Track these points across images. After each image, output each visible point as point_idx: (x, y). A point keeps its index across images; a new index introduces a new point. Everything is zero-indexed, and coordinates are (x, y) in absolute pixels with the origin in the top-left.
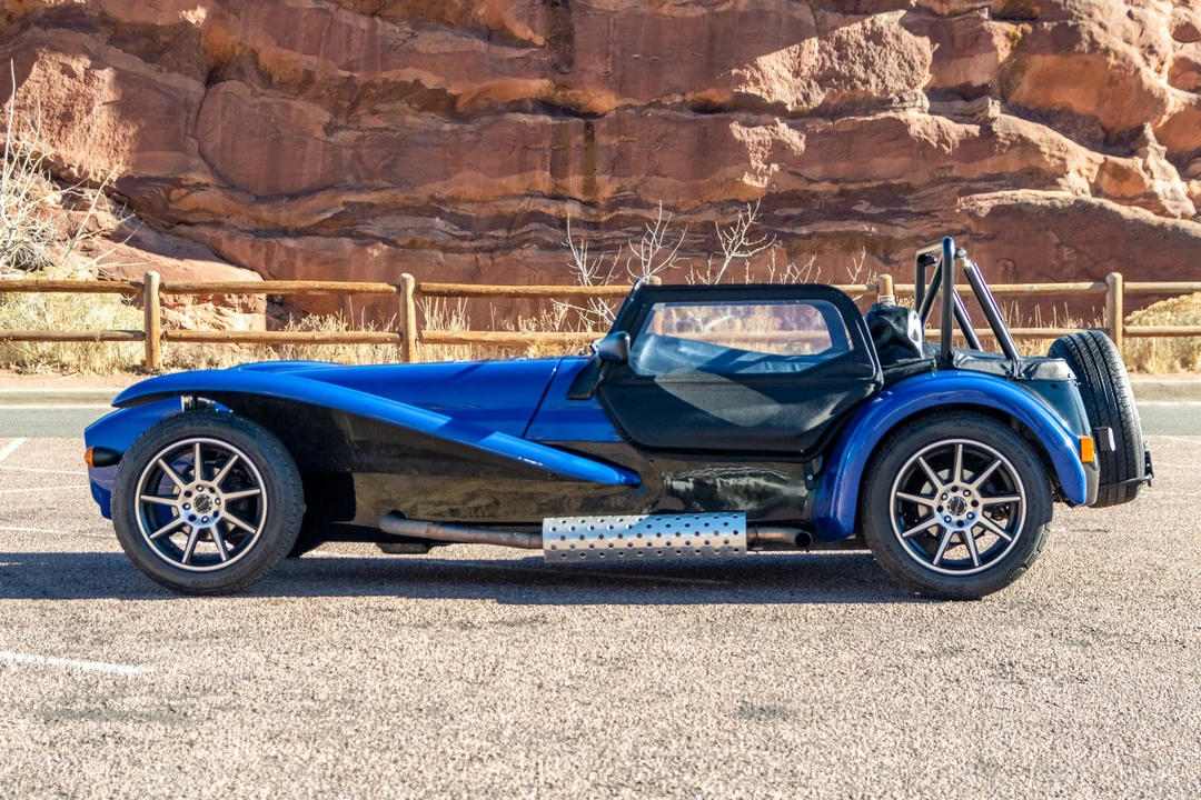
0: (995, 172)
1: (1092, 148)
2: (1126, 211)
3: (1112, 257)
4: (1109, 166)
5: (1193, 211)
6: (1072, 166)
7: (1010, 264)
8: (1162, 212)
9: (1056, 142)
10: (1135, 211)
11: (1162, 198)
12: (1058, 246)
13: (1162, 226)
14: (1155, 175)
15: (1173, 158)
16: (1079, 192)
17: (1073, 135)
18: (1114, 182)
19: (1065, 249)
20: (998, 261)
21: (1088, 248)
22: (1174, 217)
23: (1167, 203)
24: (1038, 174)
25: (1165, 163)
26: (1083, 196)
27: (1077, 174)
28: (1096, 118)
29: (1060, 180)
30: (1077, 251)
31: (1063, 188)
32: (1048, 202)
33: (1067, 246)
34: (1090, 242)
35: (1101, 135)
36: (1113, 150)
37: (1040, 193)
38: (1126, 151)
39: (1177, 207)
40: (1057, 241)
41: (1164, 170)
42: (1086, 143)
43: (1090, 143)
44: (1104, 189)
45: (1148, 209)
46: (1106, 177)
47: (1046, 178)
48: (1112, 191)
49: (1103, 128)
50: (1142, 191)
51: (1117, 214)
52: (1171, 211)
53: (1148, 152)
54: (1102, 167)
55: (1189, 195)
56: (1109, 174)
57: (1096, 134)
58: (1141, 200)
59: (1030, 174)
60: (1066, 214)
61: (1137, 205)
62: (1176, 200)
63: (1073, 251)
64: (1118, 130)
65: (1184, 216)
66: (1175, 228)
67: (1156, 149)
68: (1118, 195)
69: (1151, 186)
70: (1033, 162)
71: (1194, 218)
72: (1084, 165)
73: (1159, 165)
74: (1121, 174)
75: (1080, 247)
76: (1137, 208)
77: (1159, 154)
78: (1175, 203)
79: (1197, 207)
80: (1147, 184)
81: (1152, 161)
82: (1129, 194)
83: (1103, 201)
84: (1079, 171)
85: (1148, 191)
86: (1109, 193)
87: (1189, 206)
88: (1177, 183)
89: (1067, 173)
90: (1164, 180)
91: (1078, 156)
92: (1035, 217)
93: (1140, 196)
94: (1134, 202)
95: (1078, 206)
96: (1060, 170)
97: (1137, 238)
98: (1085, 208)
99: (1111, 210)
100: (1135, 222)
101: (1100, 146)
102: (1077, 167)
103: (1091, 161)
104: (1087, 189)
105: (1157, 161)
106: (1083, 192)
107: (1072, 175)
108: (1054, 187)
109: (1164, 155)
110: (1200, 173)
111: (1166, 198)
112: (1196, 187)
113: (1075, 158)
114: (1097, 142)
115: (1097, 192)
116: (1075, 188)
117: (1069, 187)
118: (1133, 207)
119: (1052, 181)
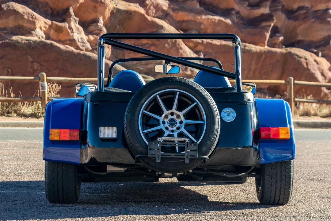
0: (3, 27)
1: (46, 17)
2: (62, 47)
3: (57, 68)
4: (54, 26)
5: (90, 48)
6: (38, 25)
7: (10, 70)
8: (78, 48)
9: (31, 14)
10: (67, 47)
11: (77, 42)
12: (32, 62)
13: (79, 54)
14: (74, 31)
15: (82, 24)
16: (41, 37)
17: (38, 11)
18: (56, 33)
19: (35, 64)
20: (4, 69)
21: (46, 64)
22: (83, 51)
23: (79, 44)
24: (23, 28)
25: (78, 26)
26: (43, 40)
27: (40, 29)
28: (48, 4)
29: (33, 32)
30: (41, 65)
31: (34, 35)
32: (27, 42)
33: (36, 62)
34: (46, 61)
35: (50, 11)
36: (55, 19)
37: (24, 37)
38: (61, 19)
39: (83, 46)
40: (31, 60)
41: (78, 29)
42: (43, 15)
43: (45, 15)
44: (51, 36)
45: (71, 46)
46: (52, 31)
47: (26, 31)
48: (55, 37)
49: (50, 9)
50: (68, 38)
51: (59, 48)
52: (81, 47)
53: (71, 20)
54: (51, 26)
55: (89, 41)
56: (53, 30)
57: (48, 11)
58: (68, 42)
59: (19, 28)
60: (36, 48)
61: (67, 44)
62: (83, 43)
63: (39, 65)
64: (57, 10)
65: (87, 50)
66: (84, 55)
67: (74, 19)
68: (58, 40)
69: (73, 36)
70: (21, 22)
71: (90, 51)
72: (43, 25)
73: (76, 26)
74: (59, 30)
75: (42, 63)
76: (67, 46)
77: (76, 21)
78: (82, 44)
79: (92, 46)
80: (70, 35)
81: (73, 25)
82: (63, 39)
83: (53, 42)
84: (41, 28)
85: (71, 38)
86: (54, 38)
87: (88, 46)
88: (83, 35)
89: (35, 28)
90: (78, 34)
91: (40, 21)
92: (21, 48)
93: (67, 40)
94: (65, 43)
95: (41, 44)
96: (32, 27)
97: (68, 60)
98: (44, 45)
99: (56, 46)
100: (66, 52)
101: (49, 17)
102: (40, 26)
103: (46, 23)
104: (44, 36)
105: (74, 24)
106: (42, 38)
107: (38, 30)
108: (30, 35)
109: (77, 22)
110: (93, 31)
111: (79, 41)
112: (92, 38)
113: (39, 22)
114: (48, 15)
115: (48, 38)
116: (39, 35)
117: (36, 35)
118: (65, 45)
119: (29, 32)
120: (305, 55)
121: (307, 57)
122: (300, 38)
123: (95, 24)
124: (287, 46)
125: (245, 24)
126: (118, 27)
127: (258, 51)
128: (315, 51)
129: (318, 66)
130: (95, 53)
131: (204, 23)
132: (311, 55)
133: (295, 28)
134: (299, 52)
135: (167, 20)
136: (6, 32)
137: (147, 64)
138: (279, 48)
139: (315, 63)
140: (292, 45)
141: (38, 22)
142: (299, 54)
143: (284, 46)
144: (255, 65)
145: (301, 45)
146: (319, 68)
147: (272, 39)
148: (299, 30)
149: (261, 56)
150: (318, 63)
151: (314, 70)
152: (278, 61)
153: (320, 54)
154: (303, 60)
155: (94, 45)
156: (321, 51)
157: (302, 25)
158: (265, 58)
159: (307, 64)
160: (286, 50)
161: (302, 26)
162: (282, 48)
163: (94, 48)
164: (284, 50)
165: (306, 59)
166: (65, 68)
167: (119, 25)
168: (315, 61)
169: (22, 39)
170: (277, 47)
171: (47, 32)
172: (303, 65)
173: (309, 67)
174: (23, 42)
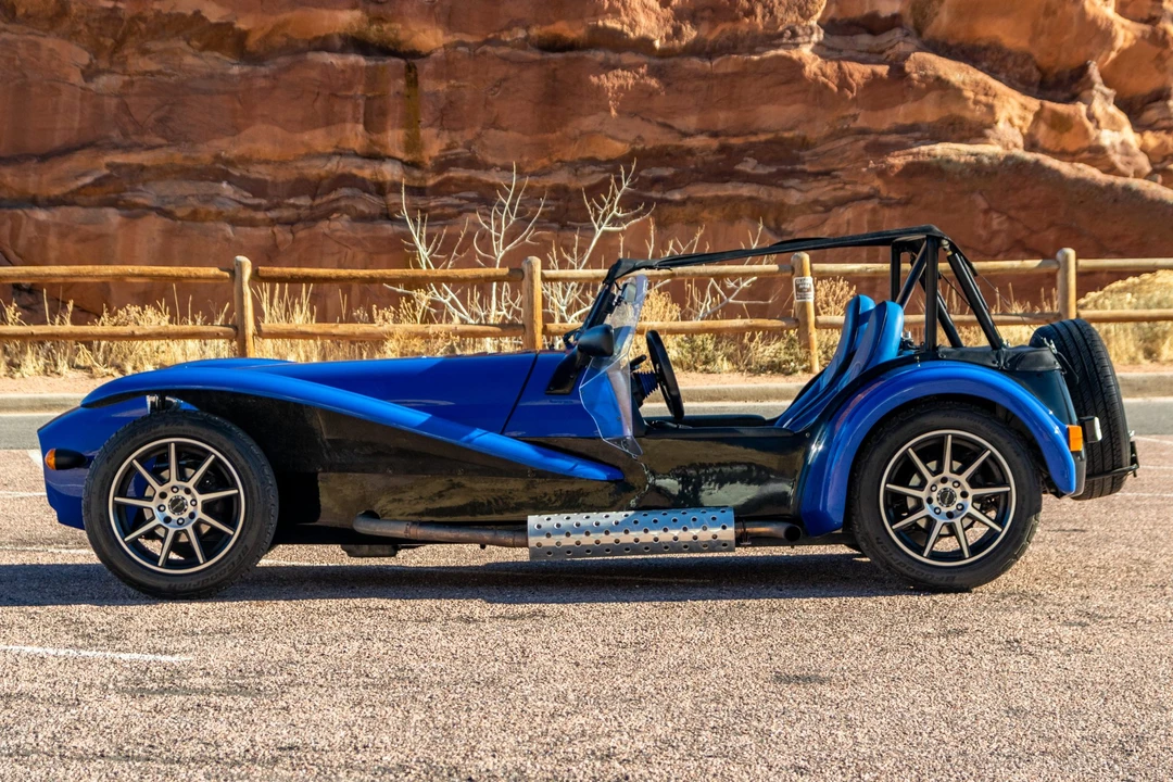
0: (910, 122)
1: (1026, 91)
2: (1065, 168)
3: (1052, 224)
4: (1046, 114)
5: (1148, 169)
6: (1001, 116)
8: (1111, 169)
9: (982, 84)
10: (1079, 169)
11: (1110, 152)
12: (986, 212)
13: (1111, 186)
14: (1102, 124)
15: (1124, 104)
16: (1011, 146)
17: (1003, 76)
18: (1053, 133)
19: (995, 216)
21: (1022, 215)
22: (1125, 175)
23: (1116, 158)
24: (961, 123)
25: (1112, 109)
26: (1020, 152)
27: (1008, 124)
28: (1030, 56)
29: (988, 132)
30: (1010, 218)
31: (991, 140)
32: (973, 158)
33: (997, 211)
34: (1025, 207)
35: (1036, 75)
36: (1050, 94)
37: (964, 148)
38: (1067, 95)
39: (1129, 163)
40: (984, 205)
41: (1112, 118)
42: (1018, 85)
43: (1023, 85)
44: (1041, 142)
45: (1092, 165)
46: (1043, 128)
47: (970, 129)
48: (1050, 144)
49: (1038, 68)
50: (1086, 144)
51: (1056, 172)
52: (1121, 167)
53: (1093, 97)
54: (1038, 116)
55: (1143, 149)
56: (1046, 123)
57: (1030, 75)
58: (1085, 155)
59: (952, 124)
60: (995, 173)
61: (1080, 161)
62: (1128, 155)
63: (1004, 218)
64: (1055, 71)
65: (1138, 174)
66: (1127, 189)
67: (1102, 93)
68: (1058, 150)
69: (1097, 138)
70: (955, 109)
71: (1149, 177)
72: (1016, 113)
73: (1106, 112)
74: (1061, 124)
75: (1012, 213)
76: (1081, 165)
77: (1106, 99)
78: (1126, 159)
79: (1152, 163)
80: (1092, 136)
81: (1099, 107)
82: (1072, 147)
83: (1040, 156)
84: (1010, 121)
85: (1094, 144)
86: (1047, 146)
87: (1143, 162)
88: (1129, 135)
89: (995, 122)
90: (1112, 131)
91: (1009, 102)
92: (958, 176)
93: (1083, 150)
94: (1077, 158)
95: (1010, 163)
96: (987, 118)
97: (1082, 202)
99: (1050, 169)
100: (1078, 181)
101: (1035, 90)
102: (1008, 115)
103: (1025, 108)
104: (1020, 141)
105: (1102, 104)
106: (1015, 146)
107: (1002, 126)
108: (981, 139)
109: (1112, 100)
110: (1156, 122)
111: (1115, 152)
112: (1152, 139)
113: (1006, 104)
114: (1032, 84)
115: (1031, 145)
116: (1005, 140)
117: (999, 140)
118: (1076, 164)
119: (977, 132)
123: (1160, 104)
130: (1156, 181)
136: (917, 135)
141: (1003, 107)
155: (1159, 160)
163: (1158, 166)
166: (1074, 224)
169: (959, 154)
171: (1029, 132)
174: (963, 160)
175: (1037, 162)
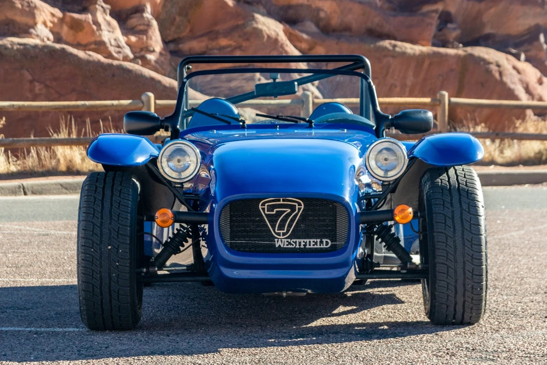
1: (53, 5)
2: (81, 54)
3: (73, 91)
4: (68, 19)
5: (131, 56)
6: (40, 19)
8: (109, 56)
10: (90, 55)
11: (108, 45)
12: (31, 82)
13: (111, 66)
14: (103, 27)
15: (116, 14)
16: (45, 39)
18: (71, 32)
19: (37, 84)
21: (54, 84)
22: (118, 60)
23: (112, 50)
24: (13, 24)
25: (109, 18)
26: (49, 43)
27: (43, 26)
29: (32, 30)
30: (47, 86)
31: (33, 36)
32: (22, 47)
33: (38, 82)
34: (55, 79)
36: (69, 7)
37: (16, 40)
38: (80, 8)
39: (119, 52)
40: (29, 77)
41: (109, 24)
44: (64, 38)
45: (98, 53)
46: (65, 28)
47: (20, 28)
48: (70, 39)
50: (93, 39)
51: (76, 56)
52: (115, 55)
53: (96, 9)
54: (62, 21)
55: (129, 44)
56: (67, 26)
58: (93, 46)
59: (7, 24)
60: (37, 57)
61: (90, 50)
62: (119, 47)
63: (43, 86)
65: (126, 59)
66: (120, 68)
67: (102, 7)
68: (74, 43)
69: (100, 36)
70: (10, 15)
71: (131, 61)
72: (48, 18)
73: (105, 19)
74: (76, 26)
75: (48, 83)
76: (91, 53)
77: (105, 11)
78: (117, 49)
79: (133, 52)
80: (96, 34)
81: (100, 17)
82: (84, 42)
84: (45, 23)
85: (98, 39)
86: (68, 40)
87: (128, 51)
88: (118, 33)
89: (36, 24)
90: (109, 31)
91: (44, 11)
92: (12, 59)
93: (91, 44)
94: (87, 48)
95: (46, 50)
96: (30, 22)
97: (92, 76)
98: (51, 52)
99: (71, 54)
100: (88, 62)
101: (59, 4)
102: (43, 20)
103: (53, 15)
104: (51, 37)
105: (103, 16)
106: (48, 39)
107: (40, 27)
108: (27, 35)
109: (108, 12)
110: (136, 26)
111: (111, 45)
112: (133, 39)
113: (42, 13)
115: (58, 39)
116: (42, 37)
117: (38, 36)
118: (88, 52)
119: (25, 30)
120: (497, 59)
121: (501, 63)
122: (488, 30)
123: (138, 15)
124: (466, 45)
125: (395, 10)
126: (178, 19)
127: (417, 52)
128: (514, 51)
129: (519, 76)
130: (138, 64)
131: (325, 9)
132: (507, 59)
133: (479, 14)
134: (487, 53)
135: (262, 4)
137: (229, 81)
138: (453, 47)
139: (514, 72)
140: (475, 43)
141: (40, 14)
142: (486, 56)
143: (461, 45)
144: (412, 78)
145: (490, 42)
146: (521, 81)
147: (440, 33)
148: (486, 18)
149: (423, 62)
150: (519, 72)
151: (513, 83)
152: (452, 70)
153: (523, 56)
154: (493, 67)
155: (138, 50)
156: (525, 52)
157: (491, 8)
158: (430, 64)
159: (501, 74)
160: (466, 51)
161: (492, 11)
162: (457, 48)
163: (137, 55)
164: (460, 51)
165: (498, 66)
166: (87, 90)
167: (180, 15)
168: (515, 68)
169: (13, 43)
170: (450, 46)
171: (56, 30)
172: (493, 76)
173: (505, 79)
174: (15, 47)
175: (63, 50)
